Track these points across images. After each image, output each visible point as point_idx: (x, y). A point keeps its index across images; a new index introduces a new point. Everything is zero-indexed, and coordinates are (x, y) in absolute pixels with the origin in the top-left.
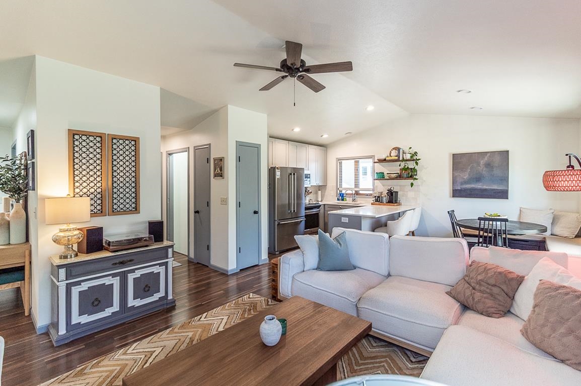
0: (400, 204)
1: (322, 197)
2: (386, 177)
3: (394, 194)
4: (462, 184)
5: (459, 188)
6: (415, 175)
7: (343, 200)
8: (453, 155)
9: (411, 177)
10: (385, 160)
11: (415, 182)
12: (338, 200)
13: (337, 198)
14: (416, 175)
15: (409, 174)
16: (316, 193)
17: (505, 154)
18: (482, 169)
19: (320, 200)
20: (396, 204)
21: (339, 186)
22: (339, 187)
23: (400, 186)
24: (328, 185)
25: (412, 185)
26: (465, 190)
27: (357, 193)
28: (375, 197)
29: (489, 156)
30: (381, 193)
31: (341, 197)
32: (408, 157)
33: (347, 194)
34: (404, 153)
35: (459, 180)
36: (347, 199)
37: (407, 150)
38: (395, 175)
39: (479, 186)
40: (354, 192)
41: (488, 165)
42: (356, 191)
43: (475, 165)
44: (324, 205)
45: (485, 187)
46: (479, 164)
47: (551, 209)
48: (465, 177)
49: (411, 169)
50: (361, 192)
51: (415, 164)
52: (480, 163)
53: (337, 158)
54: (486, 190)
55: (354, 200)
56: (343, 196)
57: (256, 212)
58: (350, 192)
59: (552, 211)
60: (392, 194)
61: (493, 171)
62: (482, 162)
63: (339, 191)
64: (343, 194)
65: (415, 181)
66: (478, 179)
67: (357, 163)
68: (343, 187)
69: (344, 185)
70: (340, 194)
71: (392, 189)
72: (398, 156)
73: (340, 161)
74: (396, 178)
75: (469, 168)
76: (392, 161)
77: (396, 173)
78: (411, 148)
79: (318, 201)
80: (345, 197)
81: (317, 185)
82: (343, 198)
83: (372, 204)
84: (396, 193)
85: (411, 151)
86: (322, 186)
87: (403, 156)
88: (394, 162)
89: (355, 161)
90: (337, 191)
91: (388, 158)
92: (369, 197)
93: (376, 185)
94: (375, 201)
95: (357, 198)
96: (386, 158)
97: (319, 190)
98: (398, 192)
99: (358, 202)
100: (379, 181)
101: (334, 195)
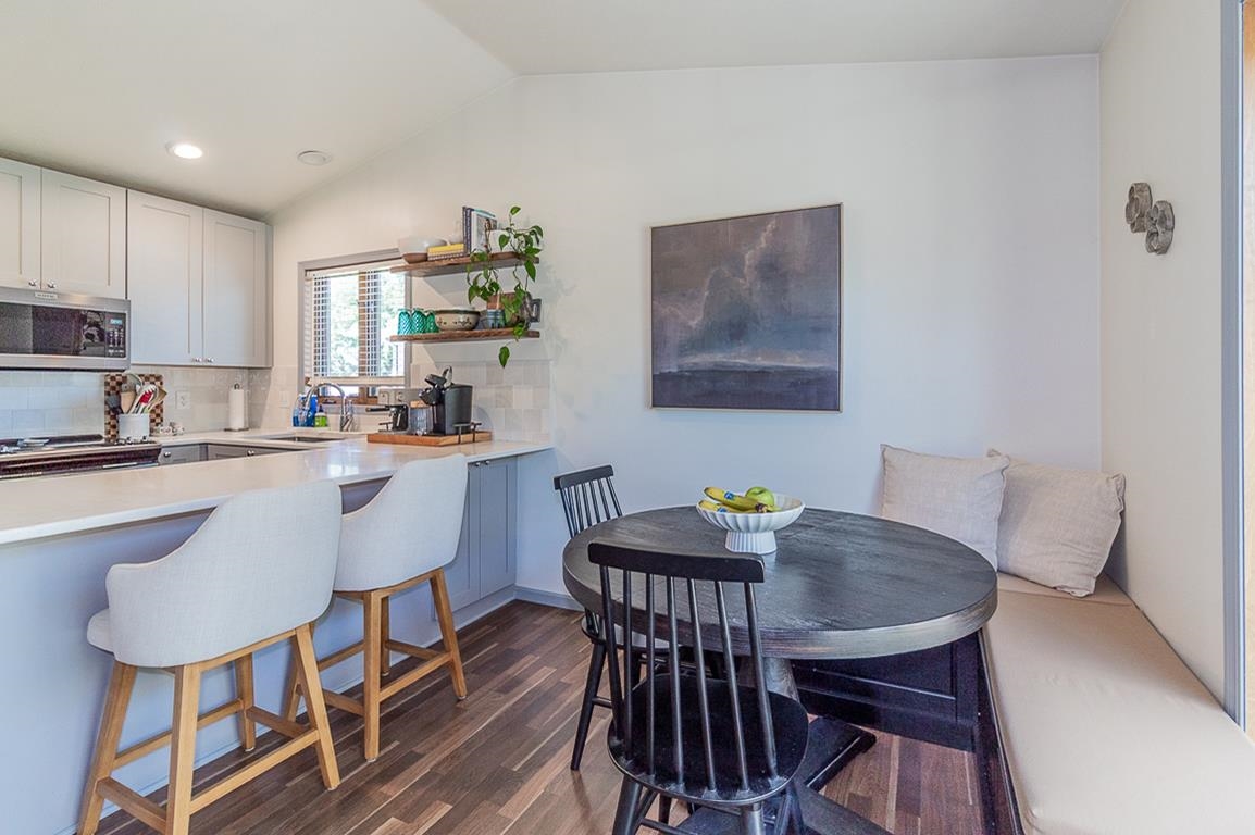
0: (477, 435)
4: (683, 350)
5: (675, 370)
6: (529, 320)
8: (653, 229)
10: (425, 258)
13: (291, 415)
14: (536, 320)
15: (503, 312)
16: (222, 399)
17: (827, 220)
18: (748, 284)
21: (310, 368)
22: (310, 374)
23: (478, 363)
24: (275, 367)
25: (504, 356)
26: (695, 375)
27: (366, 396)
28: (387, 408)
29: (775, 231)
30: (409, 393)
31: (304, 414)
35: (674, 336)
37: (502, 217)
38: (462, 318)
39: (741, 357)
41: (772, 270)
42: (362, 388)
43: (726, 270)
45: (760, 362)
46: (738, 269)
47: (992, 453)
48: (693, 323)
51: (522, 270)
52: (743, 257)
53: (300, 263)
54: (763, 373)
58: (346, 392)
59: (999, 463)
61: (785, 291)
62: (750, 258)
66: (736, 329)
71: (447, 376)
72: (467, 242)
73: (314, 270)
75: (707, 281)
76: (444, 263)
77: (465, 312)
78: (519, 209)
79: (230, 430)
80: (321, 411)
81: (196, 364)
82: (314, 417)
83: (369, 441)
84: (464, 392)
85: (521, 223)
86: (249, 368)
87: (487, 240)
88: (453, 266)
89: (363, 276)
90: (301, 391)
91: (434, 249)
92: (367, 411)
93: (414, 362)
94: (391, 426)
95: (358, 414)
96: (427, 250)
97: (236, 387)
98: (471, 387)
99: (359, 431)
100: (425, 347)
101: (285, 405)
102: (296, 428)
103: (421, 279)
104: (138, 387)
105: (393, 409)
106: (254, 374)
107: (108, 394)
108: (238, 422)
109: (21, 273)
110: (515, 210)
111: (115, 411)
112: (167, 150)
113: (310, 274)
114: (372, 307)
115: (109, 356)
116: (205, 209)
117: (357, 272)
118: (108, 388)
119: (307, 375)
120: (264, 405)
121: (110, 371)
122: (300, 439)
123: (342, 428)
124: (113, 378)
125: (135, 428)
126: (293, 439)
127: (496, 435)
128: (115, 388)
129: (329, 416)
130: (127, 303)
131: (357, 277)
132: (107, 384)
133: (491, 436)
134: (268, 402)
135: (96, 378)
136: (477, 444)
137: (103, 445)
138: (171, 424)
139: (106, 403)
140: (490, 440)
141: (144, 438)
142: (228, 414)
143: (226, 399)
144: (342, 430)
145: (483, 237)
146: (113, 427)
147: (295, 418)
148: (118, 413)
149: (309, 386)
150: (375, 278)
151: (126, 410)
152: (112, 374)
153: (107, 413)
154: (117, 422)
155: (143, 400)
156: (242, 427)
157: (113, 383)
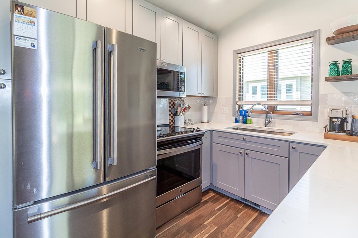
1: (210, 114)
7: (245, 122)
12: (237, 121)
13: (234, 118)
16: (201, 110)
19: (205, 120)
21: (237, 97)
22: (237, 100)
24: (218, 96)
27: (272, 110)
31: (241, 117)
33: (253, 111)
36: (254, 120)
40: (267, 108)
42: (270, 106)
44: (212, 131)
50: (279, 108)
53: (234, 51)
55: (267, 124)
56: (245, 116)
58: (261, 107)
63: (237, 106)
64: (246, 112)
67: (273, 55)
68: (244, 100)
69: (248, 96)
70: (240, 112)
73: (239, 54)
79: (203, 122)
80: (249, 116)
81: (199, 95)
82: (246, 119)
89: (270, 52)
90: (234, 107)
97: (205, 105)
99: (275, 127)
100: (331, 84)
101: (227, 113)
102: (237, 124)
104: (182, 105)
106: (211, 100)
107: (170, 107)
111: (174, 114)
116: (203, 29)
117: (266, 51)
120: (213, 112)
124: (172, 101)
125: (180, 123)
128: (172, 105)
131: (267, 54)
132: (170, 103)
135: (167, 100)
138: (189, 120)
139: (170, 111)
144: (266, 126)
146: (172, 121)
147: (236, 119)
148: (176, 115)
149: (237, 105)
150: (277, 52)
151: (178, 115)
152: (172, 99)
153: (170, 115)
154: (174, 119)
155: (184, 110)
156: (207, 121)
157: (172, 103)
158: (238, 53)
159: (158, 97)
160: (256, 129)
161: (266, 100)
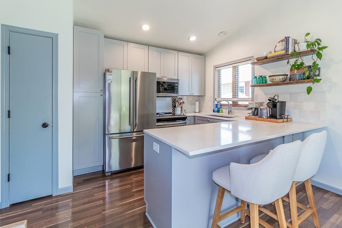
0: (288, 120)
2: (269, 82)
3: (278, 105)
6: (316, 76)
7: (218, 111)
9: (308, 78)
10: (266, 58)
11: (314, 86)
12: (214, 111)
14: (319, 75)
15: (304, 74)
20: (282, 120)
21: (216, 96)
23: (290, 94)
24: (206, 95)
25: (309, 90)
27: (235, 104)
28: (252, 108)
30: (261, 104)
31: (217, 109)
32: (303, 47)
33: (225, 105)
34: (295, 42)
36: (224, 110)
38: (281, 77)
40: (231, 103)
42: (233, 102)
44: (194, 117)
49: (309, 67)
50: (240, 103)
51: (315, 56)
53: (214, 66)
57: (45, 125)
60: (275, 106)
65: (315, 84)
67: (235, 69)
71: (276, 98)
72: (287, 49)
74: (283, 82)
76: (276, 58)
77: (283, 75)
78: (310, 33)
79: (196, 112)
80: (221, 108)
81: (191, 95)
82: (219, 110)
83: (246, 119)
84: (283, 104)
85: (311, 39)
86: (199, 96)
87: (294, 48)
88: (279, 58)
89: (234, 67)
90: (214, 102)
91: (269, 54)
92: (246, 109)
93: (255, 93)
94: (251, 114)
95: (234, 109)
96: (267, 55)
97: (197, 101)
98: (286, 102)
99: (234, 115)
100: (260, 88)
101: (210, 106)
102: (214, 113)
103: (259, 66)
104: (179, 101)
105: (253, 109)
106: (201, 98)
107: (173, 102)
108: (197, 111)
109: (161, 74)
110: (308, 34)
111: (174, 107)
112: (188, 40)
113: (217, 69)
114: (236, 77)
115: (175, 93)
116: (193, 54)
117: (232, 66)
118: (173, 101)
119: (216, 98)
120: (203, 106)
121: (174, 97)
122: (215, 116)
123: (229, 113)
124: (174, 99)
125: (178, 112)
126: (213, 116)
127: (294, 119)
128: (174, 101)
129: (223, 110)
130: (178, 80)
131: (232, 68)
132: (172, 100)
133: (292, 120)
134: (204, 105)
135: (170, 98)
136: (288, 122)
137: (171, 116)
138: (184, 110)
139: (172, 105)
140: (292, 121)
141: (184, 114)
142: (195, 108)
143: (195, 104)
144: (228, 114)
145: (293, 47)
146: (174, 111)
147: (214, 110)
148: (175, 107)
149: (216, 101)
150: (238, 68)
151: (176, 107)
152: (174, 98)
153: (172, 107)
154: (175, 109)
155: (180, 104)
156: (198, 111)
157: (174, 100)
158: (216, 67)
159: (157, 97)
160: (223, 116)
161: (232, 98)
